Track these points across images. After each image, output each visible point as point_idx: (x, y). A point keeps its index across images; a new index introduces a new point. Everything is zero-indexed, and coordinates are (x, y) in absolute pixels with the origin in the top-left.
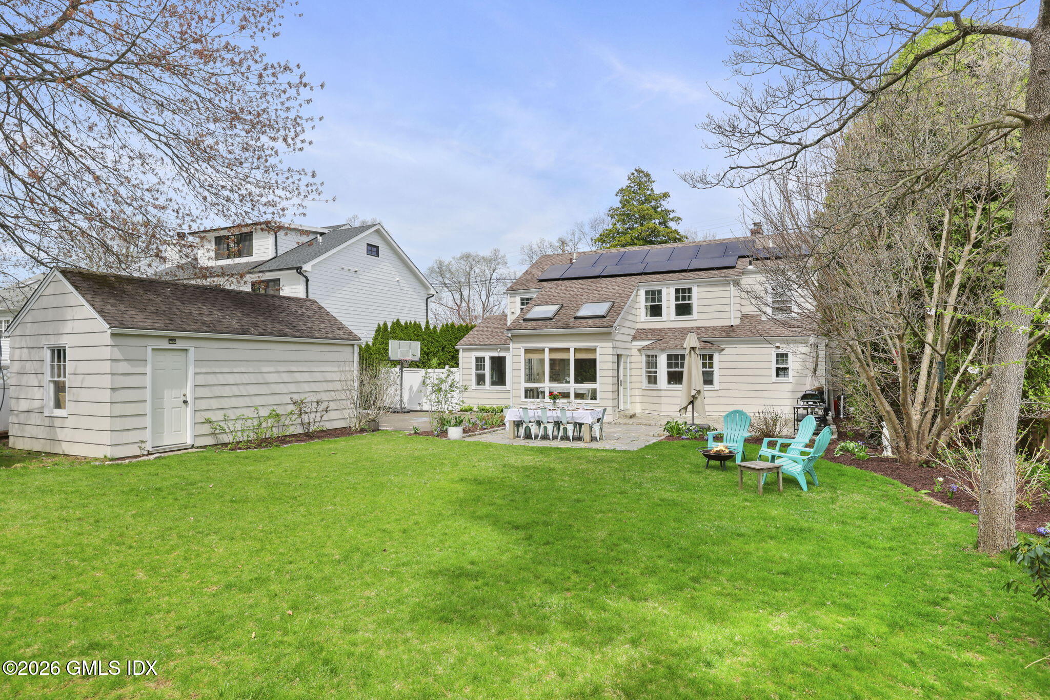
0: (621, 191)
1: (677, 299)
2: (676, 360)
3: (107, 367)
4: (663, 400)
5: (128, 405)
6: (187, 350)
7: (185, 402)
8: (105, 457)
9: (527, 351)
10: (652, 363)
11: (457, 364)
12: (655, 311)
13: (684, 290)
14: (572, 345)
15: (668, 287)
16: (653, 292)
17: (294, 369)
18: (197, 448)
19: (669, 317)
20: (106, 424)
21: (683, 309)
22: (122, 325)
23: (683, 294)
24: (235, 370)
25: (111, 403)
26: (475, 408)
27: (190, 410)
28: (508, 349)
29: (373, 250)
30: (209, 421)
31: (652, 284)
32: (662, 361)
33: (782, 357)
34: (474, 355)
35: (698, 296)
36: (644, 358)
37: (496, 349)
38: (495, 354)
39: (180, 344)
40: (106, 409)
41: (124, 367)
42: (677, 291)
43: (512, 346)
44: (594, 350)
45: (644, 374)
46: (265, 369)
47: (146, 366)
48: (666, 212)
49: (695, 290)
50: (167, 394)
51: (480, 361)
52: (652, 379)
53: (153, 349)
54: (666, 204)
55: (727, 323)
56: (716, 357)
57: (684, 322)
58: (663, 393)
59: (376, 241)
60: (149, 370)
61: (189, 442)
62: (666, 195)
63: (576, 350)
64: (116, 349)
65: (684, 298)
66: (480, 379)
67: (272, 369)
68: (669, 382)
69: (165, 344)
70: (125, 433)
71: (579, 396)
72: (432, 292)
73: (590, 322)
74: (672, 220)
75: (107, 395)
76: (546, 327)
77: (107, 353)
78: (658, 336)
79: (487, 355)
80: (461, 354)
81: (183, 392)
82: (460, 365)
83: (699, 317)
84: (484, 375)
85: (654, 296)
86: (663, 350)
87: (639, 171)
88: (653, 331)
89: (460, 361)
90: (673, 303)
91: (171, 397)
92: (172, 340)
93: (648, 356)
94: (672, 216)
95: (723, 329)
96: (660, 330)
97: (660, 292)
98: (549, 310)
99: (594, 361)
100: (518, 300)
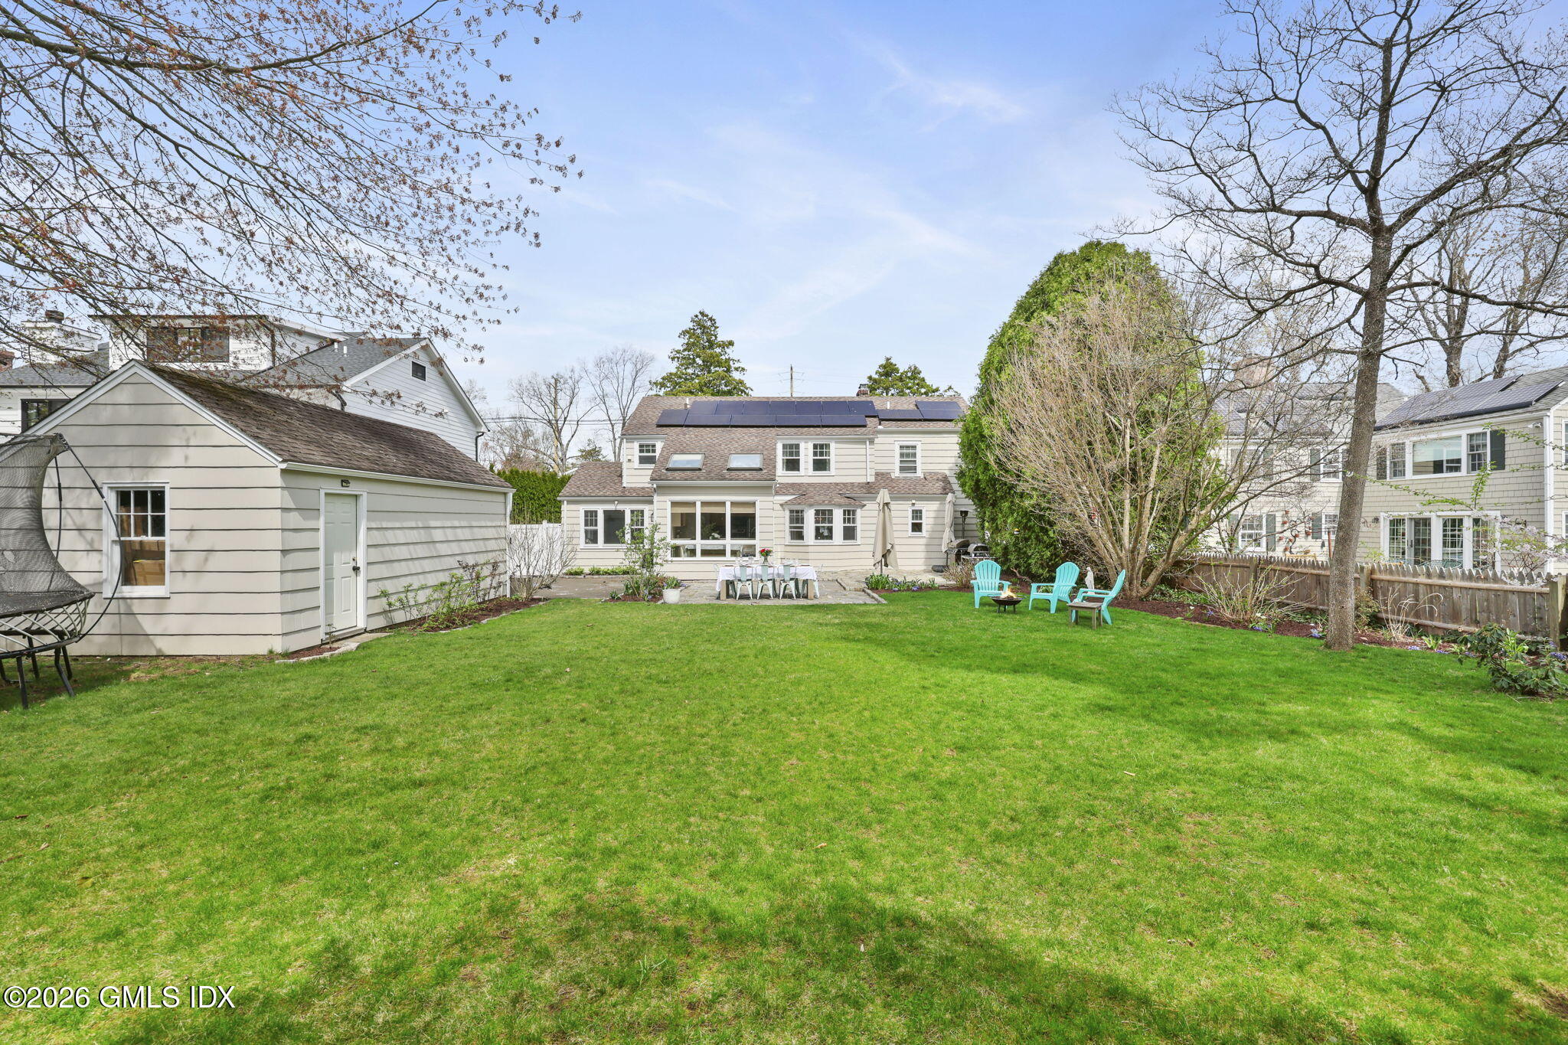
0: (684, 333)
1: (815, 454)
2: (823, 516)
3: (275, 519)
4: (811, 556)
5: (300, 574)
6: (356, 496)
7: (356, 569)
8: (271, 652)
9: (674, 504)
10: (797, 518)
11: (558, 520)
12: (792, 465)
13: (822, 446)
14: (728, 498)
15: (806, 441)
16: (791, 446)
17: (456, 524)
18: (372, 631)
19: (806, 472)
20: (275, 603)
21: (821, 465)
22: (294, 458)
23: (821, 449)
24: (405, 525)
25: (282, 572)
26: (587, 570)
27: (361, 579)
28: (651, 502)
29: (419, 371)
30: (385, 594)
31: (789, 436)
32: (810, 516)
33: (917, 514)
34: (582, 509)
35: (837, 452)
36: (787, 513)
37: (613, 502)
38: (611, 507)
39: (353, 488)
40: (274, 582)
41: (295, 520)
42: (815, 447)
43: (656, 498)
44: (753, 504)
45: (788, 530)
46: (433, 524)
47: (318, 518)
48: (728, 360)
49: (833, 446)
50: (336, 556)
51: (590, 518)
52: (798, 535)
53: (327, 494)
54: (731, 353)
55: (863, 480)
56: (859, 512)
57: (821, 477)
58: (810, 549)
59: (423, 361)
60: (321, 524)
61: (361, 625)
62: (731, 343)
63: (733, 504)
64: (286, 492)
65: (821, 454)
66: (592, 537)
67: (438, 524)
68: (816, 538)
69: (336, 487)
70: (297, 616)
71: (734, 553)
72: (483, 429)
73: (747, 474)
74: (737, 369)
75: (275, 561)
76: (699, 478)
77: (276, 498)
78: (801, 491)
79: (600, 509)
80: (565, 507)
81: (353, 555)
82: (563, 520)
83: (835, 474)
84: (595, 533)
85: (792, 450)
86: (811, 505)
87: (702, 314)
88: (793, 485)
89: (564, 514)
90: (811, 458)
91: (341, 563)
92: (345, 481)
93: (791, 511)
94: (737, 365)
95: (861, 486)
96: (800, 485)
97: (797, 446)
98: (695, 459)
99: (752, 517)
100: (636, 445)
